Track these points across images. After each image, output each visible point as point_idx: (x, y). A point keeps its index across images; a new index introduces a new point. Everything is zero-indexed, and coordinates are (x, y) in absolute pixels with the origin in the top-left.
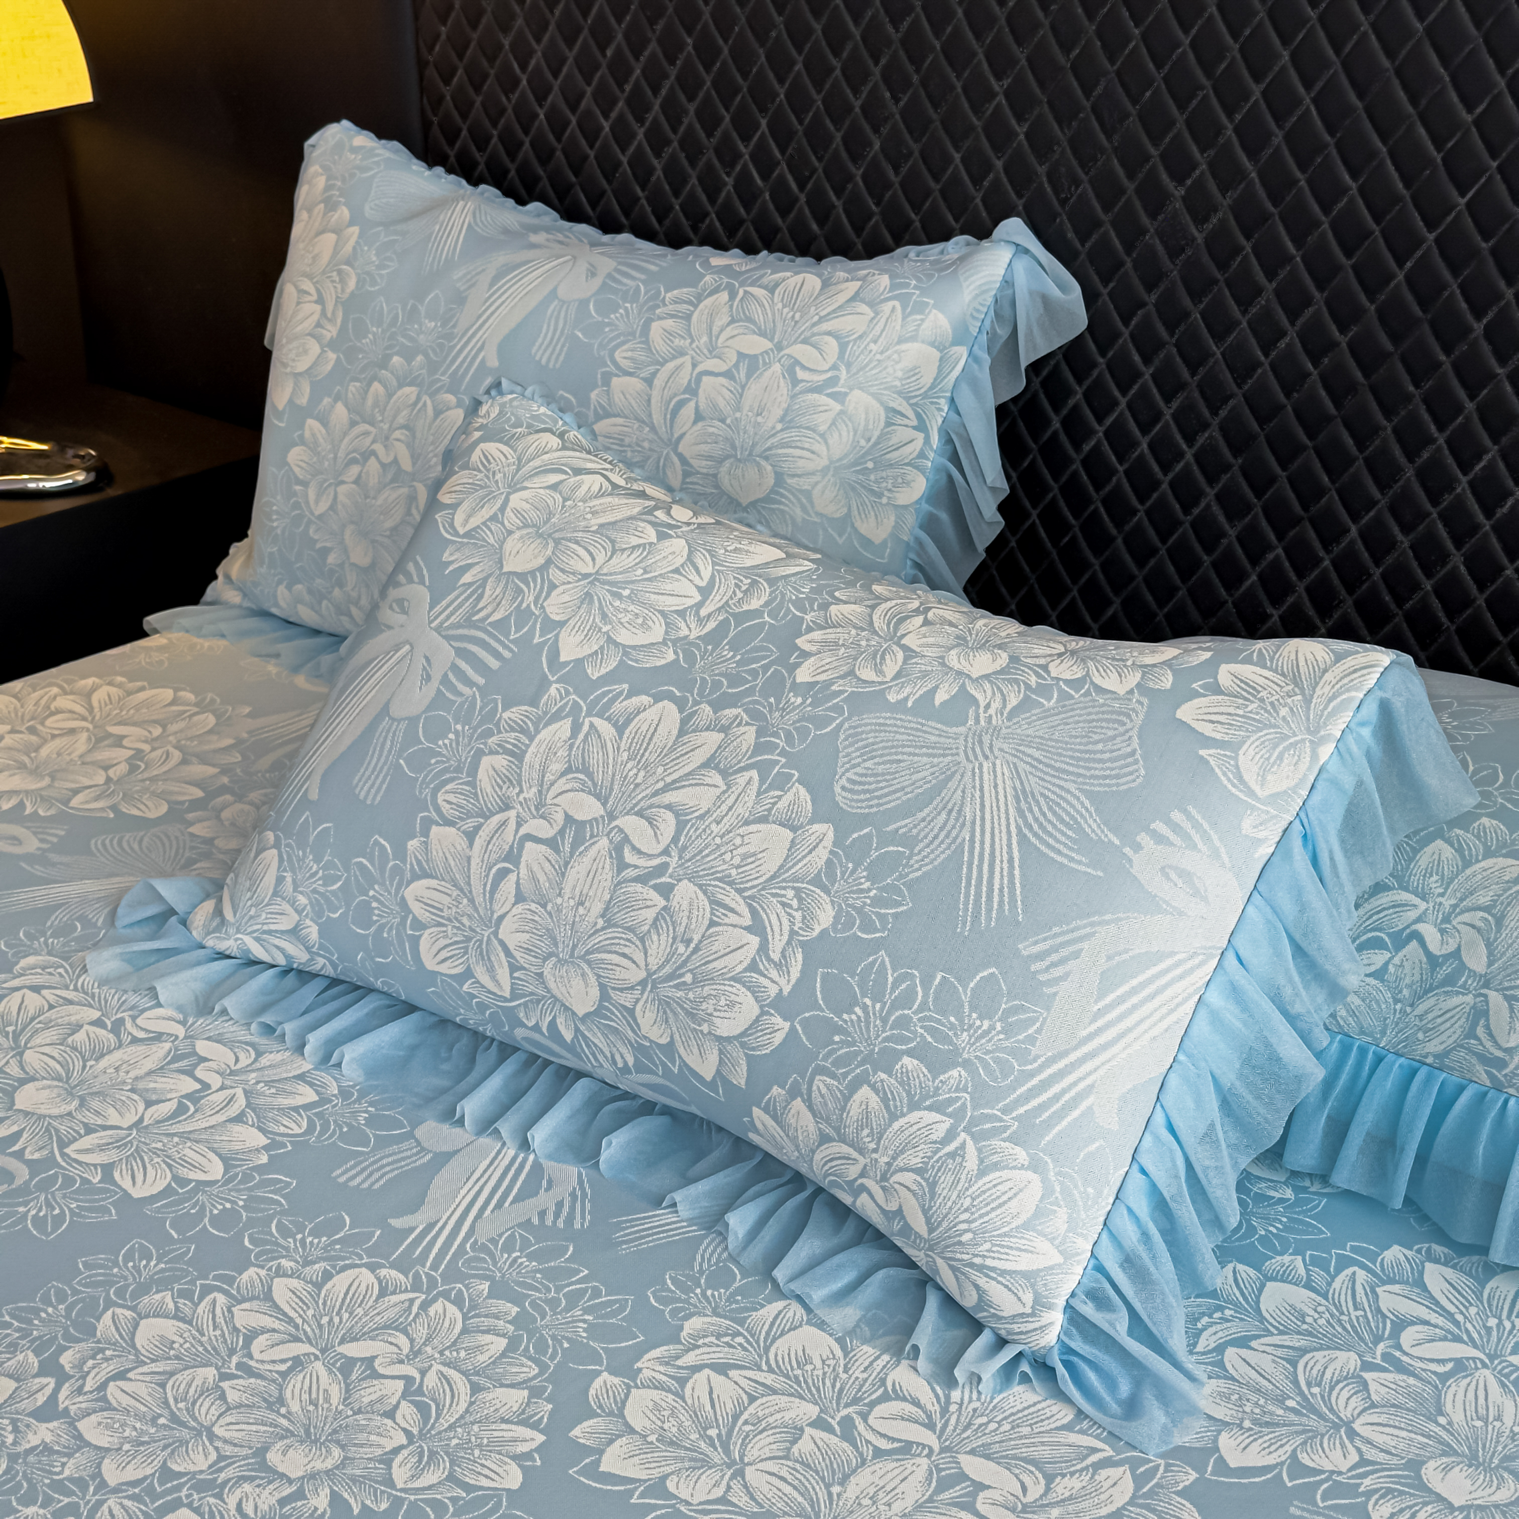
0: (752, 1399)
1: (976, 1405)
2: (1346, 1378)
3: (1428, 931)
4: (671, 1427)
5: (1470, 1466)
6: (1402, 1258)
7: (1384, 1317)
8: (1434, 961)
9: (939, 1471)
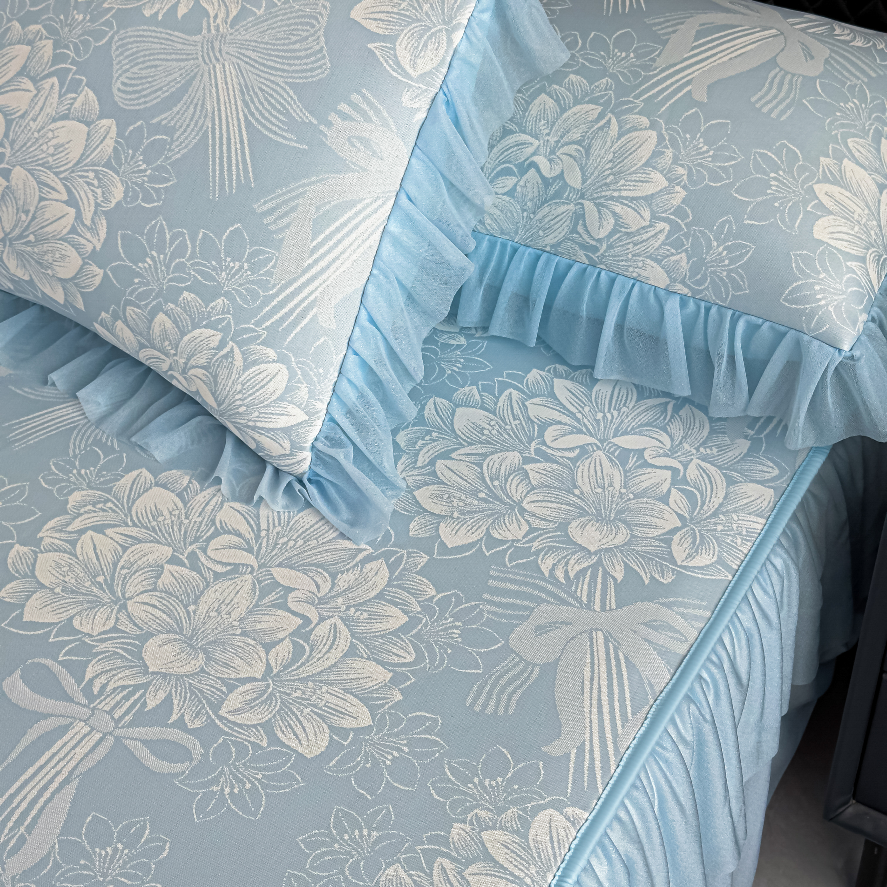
0: (125, 549)
1: (278, 529)
2: (514, 471)
3: (541, 160)
4: (70, 579)
5: (597, 521)
6: (539, 378)
7: (533, 422)
8: (546, 182)
9: (260, 582)
